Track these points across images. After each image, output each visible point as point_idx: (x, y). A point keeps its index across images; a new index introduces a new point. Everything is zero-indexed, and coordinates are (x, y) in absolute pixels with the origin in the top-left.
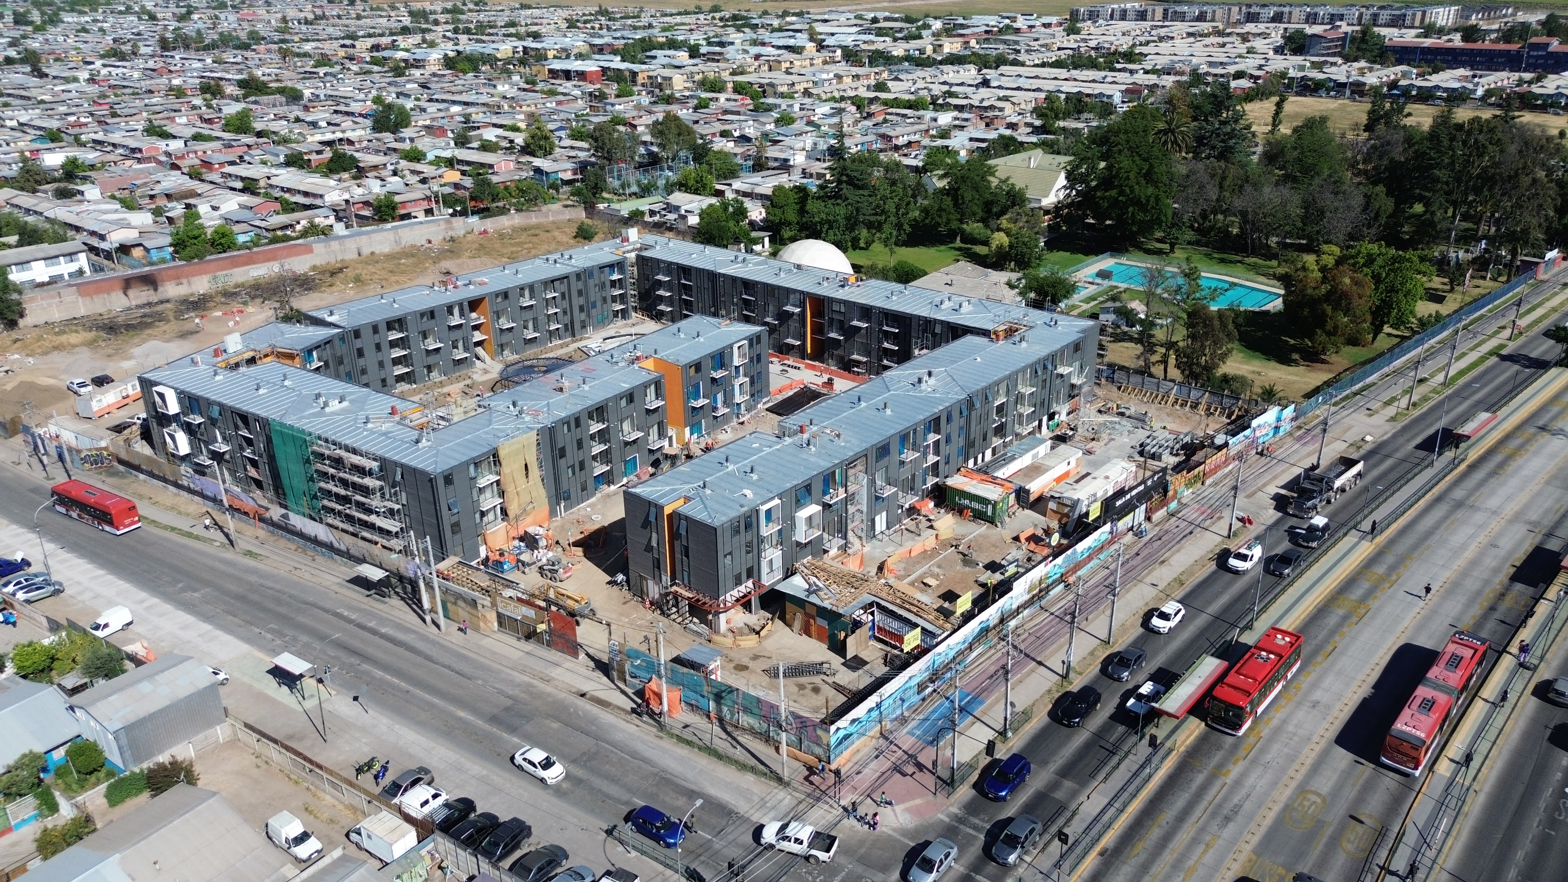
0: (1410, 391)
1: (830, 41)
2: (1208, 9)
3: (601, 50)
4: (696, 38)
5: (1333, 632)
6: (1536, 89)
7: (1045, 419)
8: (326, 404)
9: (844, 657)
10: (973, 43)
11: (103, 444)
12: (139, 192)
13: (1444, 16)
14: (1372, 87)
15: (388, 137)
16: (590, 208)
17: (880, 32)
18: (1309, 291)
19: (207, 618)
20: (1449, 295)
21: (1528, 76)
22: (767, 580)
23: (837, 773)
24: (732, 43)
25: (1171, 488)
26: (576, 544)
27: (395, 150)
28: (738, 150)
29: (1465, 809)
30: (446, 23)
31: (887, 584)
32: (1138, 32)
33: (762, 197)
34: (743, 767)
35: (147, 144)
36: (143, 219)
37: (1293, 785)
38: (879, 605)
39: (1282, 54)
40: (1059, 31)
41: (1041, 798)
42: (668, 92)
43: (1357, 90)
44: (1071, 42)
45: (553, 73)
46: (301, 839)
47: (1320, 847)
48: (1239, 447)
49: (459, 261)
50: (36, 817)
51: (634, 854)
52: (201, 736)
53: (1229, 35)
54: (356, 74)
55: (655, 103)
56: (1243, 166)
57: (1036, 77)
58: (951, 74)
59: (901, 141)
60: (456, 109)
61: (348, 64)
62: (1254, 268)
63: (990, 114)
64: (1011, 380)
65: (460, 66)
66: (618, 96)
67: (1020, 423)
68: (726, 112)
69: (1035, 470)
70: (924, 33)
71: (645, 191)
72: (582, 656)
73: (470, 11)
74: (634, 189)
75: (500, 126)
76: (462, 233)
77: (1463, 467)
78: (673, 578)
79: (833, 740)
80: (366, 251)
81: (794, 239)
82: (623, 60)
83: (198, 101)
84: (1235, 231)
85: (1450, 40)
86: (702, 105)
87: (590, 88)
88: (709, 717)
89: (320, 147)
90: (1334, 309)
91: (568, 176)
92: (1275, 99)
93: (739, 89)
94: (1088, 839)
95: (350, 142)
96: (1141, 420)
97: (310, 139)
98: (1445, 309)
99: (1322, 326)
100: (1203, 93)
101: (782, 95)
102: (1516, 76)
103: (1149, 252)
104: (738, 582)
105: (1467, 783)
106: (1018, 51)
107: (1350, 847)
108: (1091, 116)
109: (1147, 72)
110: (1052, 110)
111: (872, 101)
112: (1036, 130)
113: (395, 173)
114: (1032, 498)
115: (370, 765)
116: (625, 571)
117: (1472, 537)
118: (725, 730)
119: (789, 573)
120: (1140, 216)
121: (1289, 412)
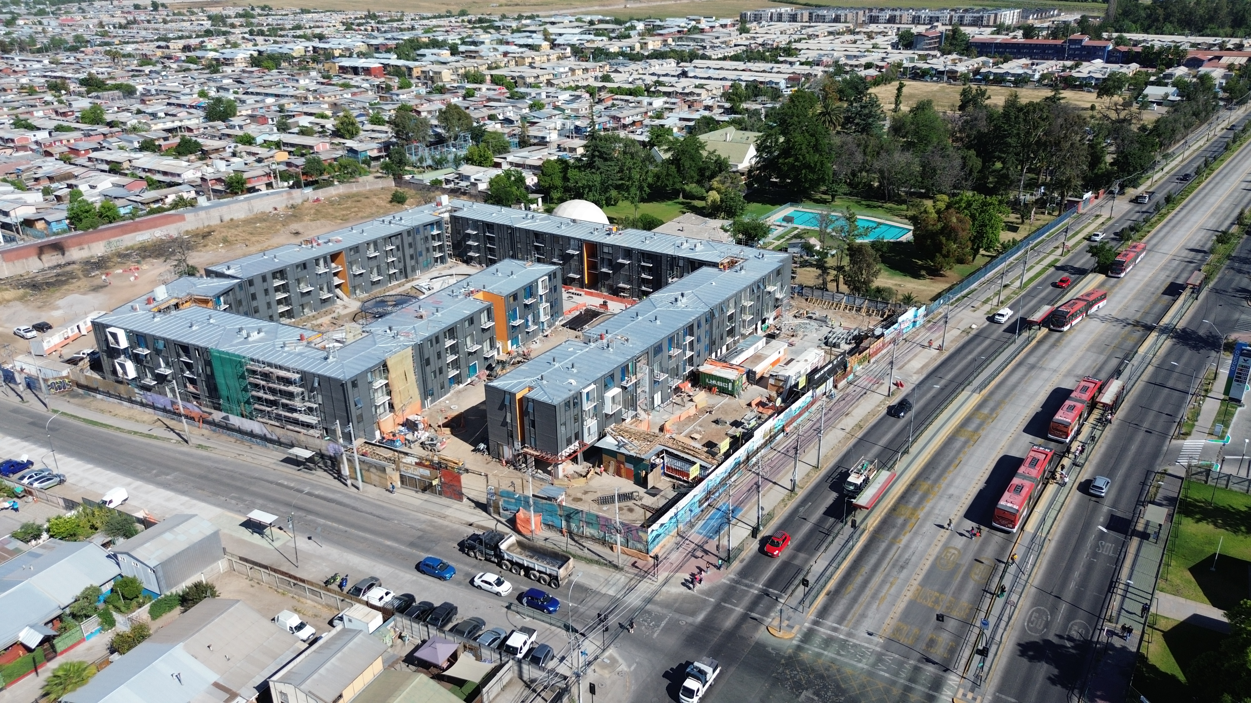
0: (998, 293)
1: (560, 40)
2: (841, 13)
3: (377, 49)
4: (453, 38)
5: (959, 452)
6: (1074, 73)
7: (760, 323)
8: (248, 335)
9: (646, 487)
10: (670, 41)
11: (64, 373)
12: (24, 176)
13: (1010, 17)
14: (962, 74)
15: (220, 124)
16: (398, 179)
17: (598, 33)
18: (930, 227)
19: (184, 493)
20: (1021, 226)
21: (1069, 63)
22: (589, 440)
23: (656, 557)
24: (483, 43)
25: (849, 365)
26: (445, 425)
27: (229, 136)
28: (506, 131)
29: (1044, 550)
30: (241, 26)
31: (671, 438)
32: (792, 31)
33: (531, 167)
34: (590, 561)
35: (18, 135)
36: (35, 197)
37: (941, 544)
38: (667, 452)
39: (898, 49)
40: (734, 31)
41: (786, 565)
42: (440, 84)
43: (952, 76)
44: (743, 40)
45: (344, 69)
46: (300, 627)
47: (959, 579)
48: (891, 336)
49: (303, 224)
50: (100, 631)
51: (528, 619)
52: (209, 568)
53: (858, 33)
54: (177, 71)
55: (430, 93)
56: (879, 137)
57: (721, 69)
58: (657, 67)
59: (628, 121)
60: (270, 100)
61: (168, 63)
62: (890, 210)
63: (691, 98)
64: (737, 298)
65: (265, 64)
66: (400, 88)
67: (744, 327)
68: (489, 100)
69: (758, 358)
70: (632, 33)
71: (438, 164)
72: (465, 500)
73: (260, 15)
74: (429, 162)
75: (311, 114)
76: (299, 201)
77: (1034, 342)
78: (523, 443)
79: (650, 538)
80: (227, 218)
81: (562, 200)
82: (399, 58)
83: (49, 97)
84: (876, 184)
85: (1014, 37)
86: (468, 95)
87: (377, 82)
88: (561, 532)
89: (165, 134)
90: (947, 240)
91: (375, 154)
92: (896, 84)
93: (496, 80)
94: (818, 586)
95: (190, 130)
96: (823, 321)
97: (154, 127)
98: (1018, 236)
99: (940, 251)
100: (845, 80)
101: (530, 86)
102: (1061, 63)
103: (817, 201)
104: (569, 442)
105: (1044, 535)
106: (705, 48)
107: (976, 577)
108: (763, 98)
109: (802, 64)
110: (736, 95)
111: (600, 89)
112: (727, 111)
113: (234, 155)
114: (758, 377)
115: (334, 578)
116: (486, 441)
117: (1042, 386)
118: (573, 540)
119: (602, 436)
120: (811, 176)
121: (922, 311)
